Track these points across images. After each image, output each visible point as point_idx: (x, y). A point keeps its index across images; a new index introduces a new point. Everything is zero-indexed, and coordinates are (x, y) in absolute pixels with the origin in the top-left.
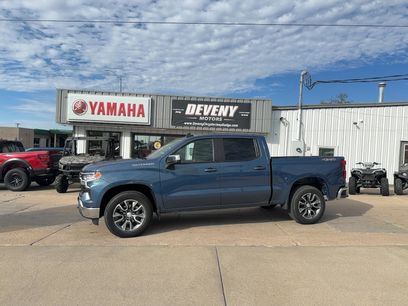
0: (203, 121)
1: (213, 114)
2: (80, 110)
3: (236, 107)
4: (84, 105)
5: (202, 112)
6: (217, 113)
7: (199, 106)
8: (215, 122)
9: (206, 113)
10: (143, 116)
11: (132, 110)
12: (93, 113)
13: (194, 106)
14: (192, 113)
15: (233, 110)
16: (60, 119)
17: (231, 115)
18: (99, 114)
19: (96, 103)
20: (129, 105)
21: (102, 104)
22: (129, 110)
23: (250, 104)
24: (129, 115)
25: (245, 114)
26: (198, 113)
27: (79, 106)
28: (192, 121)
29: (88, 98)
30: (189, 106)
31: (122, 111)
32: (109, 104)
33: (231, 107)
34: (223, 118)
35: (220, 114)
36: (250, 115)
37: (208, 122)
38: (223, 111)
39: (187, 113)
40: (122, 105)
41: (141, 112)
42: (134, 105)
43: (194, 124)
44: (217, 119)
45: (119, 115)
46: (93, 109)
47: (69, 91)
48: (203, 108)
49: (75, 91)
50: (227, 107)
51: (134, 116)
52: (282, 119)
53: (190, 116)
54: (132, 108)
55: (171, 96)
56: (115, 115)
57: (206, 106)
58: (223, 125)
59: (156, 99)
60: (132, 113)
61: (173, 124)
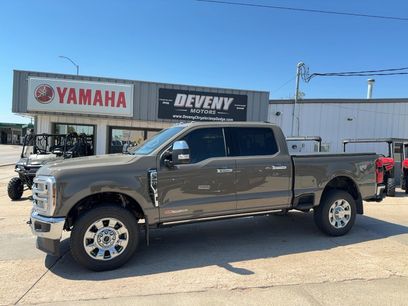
0: (194, 115)
1: (206, 106)
3: (231, 99)
4: (50, 91)
5: (193, 104)
6: (210, 105)
7: (190, 97)
8: (208, 115)
9: (198, 105)
10: (125, 106)
11: (110, 98)
12: (61, 101)
13: (184, 96)
14: (182, 104)
15: (228, 102)
16: (19, 107)
17: (226, 107)
18: (69, 102)
19: (65, 89)
20: (107, 93)
21: (72, 91)
22: (107, 98)
23: (246, 97)
24: (107, 105)
25: (240, 107)
26: (188, 105)
27: (43, 92)
28: (182, 113)
29: (54, 83)
30: (179, 96)
31: (98, 100)
32: (82, 91)
33: (226, 99)
34: (217, 111)
35: (213, 107)
36: (245, 108)
37: (200, 115)
38: (217, 103)
39: (176, 104)
40: (98, 93)
41: (122, 101)
42: (113, 93)
43: (184, 117)
44: (210, 112)
45: (95, 104)
46: (62, 96)
47: (30, 74)
48: (194, 99)
49: (38, 74)
50: (221, 99)
51: (113, 105)
52: (278, 114)
53: (180, 108)
54: (110, 96)
55: (157, 84)
56: (89, 104)
57: (198, 97)
58: (217, 119)
59: (139, 86)
60: (110, 102)
61: (159, 117)
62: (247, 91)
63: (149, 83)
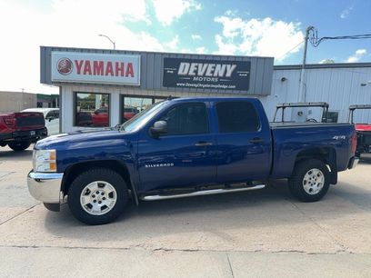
0: (197, 82)
1: (208, 74)
2: (65, 69)
3: (234, 66)
5: (196, 72)
6: (213, 72)
7: (193, 65)
8: (211, 83)
9: (200, 73)
10: (133, 76)
11: (119, 69)
12: (79, 73)
13: (188, 65)
14: (185, 73)
15: (230, 69)
16: (45, 78)
17: (228, 74)
18: (85, 74)
19: (82, 62)
20: (117, 64)
21: (88, 63)
22: (117, 69)
23: (250, 63)
24: (117, 75)
25: (243, 74)
26: (191, 73)
27: (64, 65)
28: (184, 81)
29: (73, 56)
30: (182, 64)
31: (109, 71)
32: (95, 63)
33: (229, 66)
34: (220, 78)
35: (215, 74)
36: (249, 75)
37: (203, 82)
38: (220, 70)
39: (180, 72)
40: (110, 64)
41: (130, 72)
42: (122, 64)
43: (188, 85)
44: (213, 79)
45: (107, 74)
46: (79, 68)
47: (53, 49)
48: (197, 67)
49: (60, 49)
50: (224, 66)
51: (122, 75)
52: (283, 80)
53: (183, 76)
54: (120, 67)
55: (162, 54)
56: (102, 74)
57: (200, 65)
58: (219, 86)
59: (146, 57)
60: (120, 72)
61: (164, 86)
62: (250, 58)
63: (155, 53)
